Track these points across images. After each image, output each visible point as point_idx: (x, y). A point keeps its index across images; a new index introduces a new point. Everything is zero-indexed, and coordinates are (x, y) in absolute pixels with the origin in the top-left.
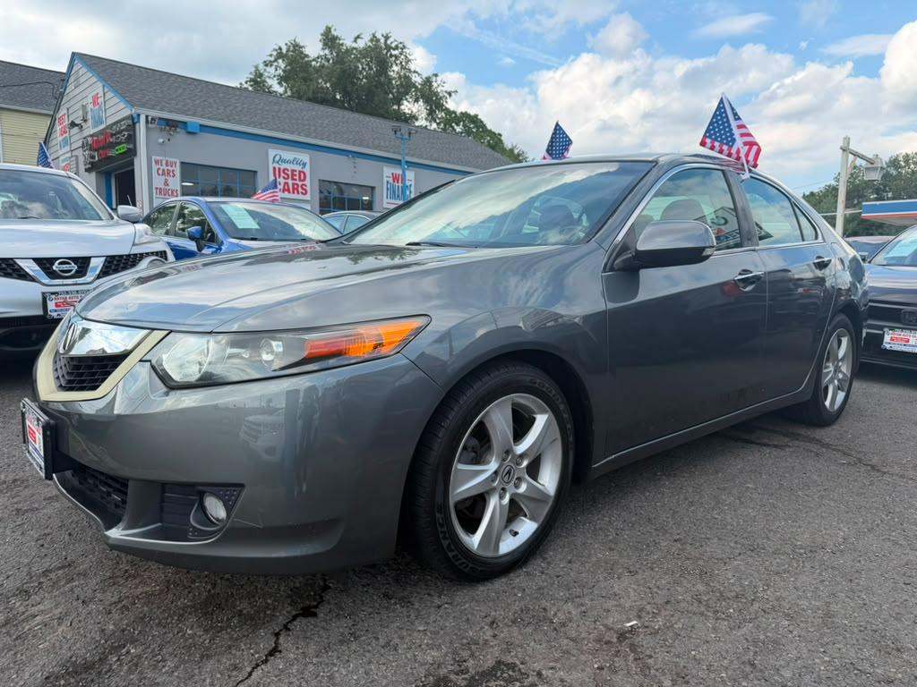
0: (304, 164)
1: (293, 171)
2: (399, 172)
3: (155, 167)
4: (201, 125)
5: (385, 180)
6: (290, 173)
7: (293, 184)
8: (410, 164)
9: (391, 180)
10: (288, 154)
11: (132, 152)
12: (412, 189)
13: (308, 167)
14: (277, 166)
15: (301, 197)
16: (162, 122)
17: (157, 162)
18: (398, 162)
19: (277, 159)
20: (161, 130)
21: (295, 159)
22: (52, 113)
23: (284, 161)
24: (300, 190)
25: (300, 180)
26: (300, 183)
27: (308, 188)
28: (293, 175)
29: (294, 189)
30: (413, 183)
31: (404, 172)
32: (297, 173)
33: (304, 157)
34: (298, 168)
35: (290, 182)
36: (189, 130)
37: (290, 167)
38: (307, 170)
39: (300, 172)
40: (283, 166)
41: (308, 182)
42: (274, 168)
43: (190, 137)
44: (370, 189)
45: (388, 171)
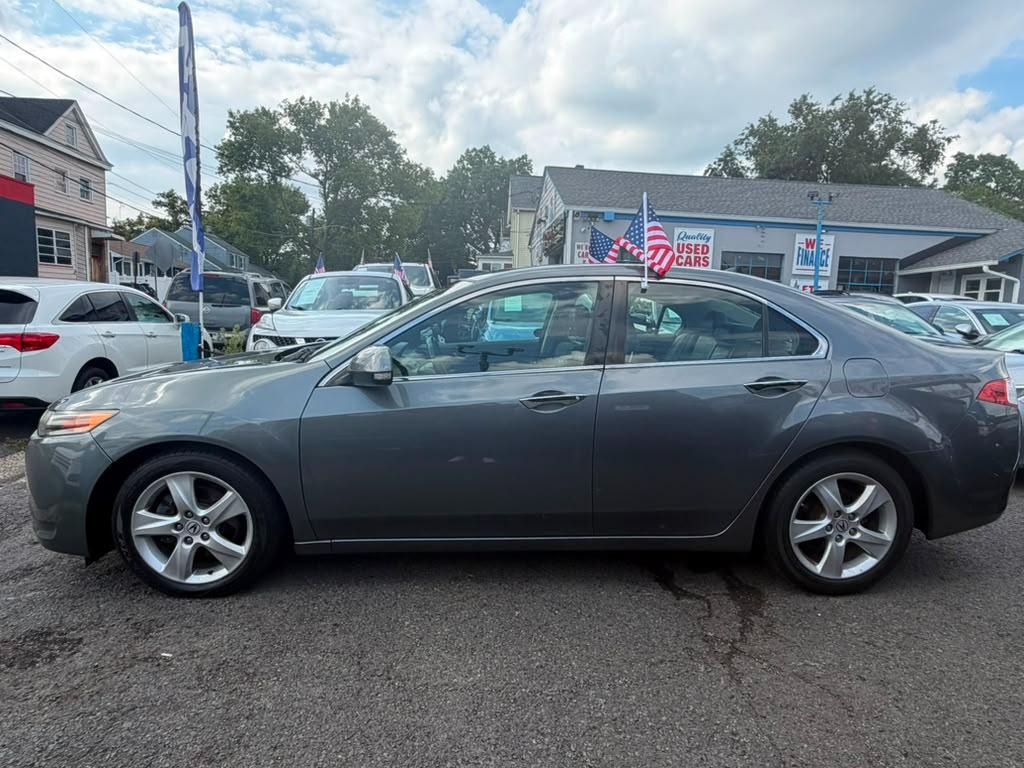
0: (708, 239)
1: (696, 245)
2: (813, 237)
3: (577, 251)
4: (616, 214)
5: (797, 246)
6: (693, 248)
7: (696, 258)
8: (828, 229)
9: (804, 246)
10: (692, 231)
11: (563, 239)
12: (830, 253)
13: (712, 240)
14: (681, 242)
15: (702, 268)
16: (586, 215)
17: (579, 247)
18: (813, 227)
19: (682, 236)
20: (585, 221)
21: (699, 234)
23: (688, 237)
24: (702, 262)
25: (703, 253)
26: (702, 256)
27: (710, 260)
28: (696, 249)
29: (696, 261)
30: (831, 248)
31: (819, 237)
32: (700, 248)
33: (709, 232)
34: (702, 242)
35: (693, 256)
36: (606, 219)
37: (693, 242)
38: (710, 244)
39: (703, 246)
40: (687, 242)
41: (710, 255)
42: (679, 245)
43: (606, 224)
44: (779, 257)
45: (801, 238)
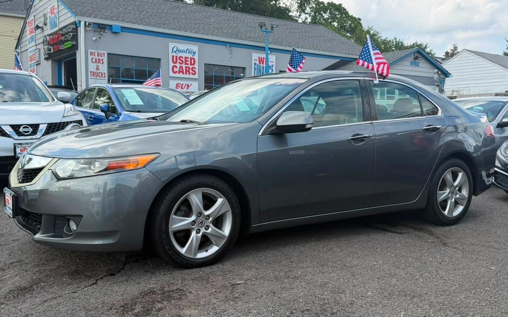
0: (194, 53)
1: (186, 58)
2: (263, 56)
3: (90, 57)
4: (121, 27)
5: (253, 62)
6: (184, 60)
7: (186, 67)
8: (272, 50)
9: (257, 62)
10: (183, 46)
11: (75, 47)
12: (274, 68)
13: (197, 54)
14: (174, 54)
15: (191, 76)
16: (95, 25)
17: (91, 54)
18: (263, 49)
19: (175, 50)
20: (95, 31)
21: (188, 49)
22: (25, 16)
23: (180, 51)
24: (191, 71)
25: (191, 64)
26: (191, 67)
27: (197, 70)
28: (186, 61)
29: (186, 71)
30: (274, 64)
31: (267, 56)
32: (189, 60)
33: (194, 47)
34: (190, 56)
35: (184, 66)
36: (113, 31)
37: (184, 55)
38: (196, 57)
39: (191, 58)
40: (179, 55)
41: (196, 66)
42: (173, 56)
43: (113, 35)
44: (242, 69)
45: (256, 56)
